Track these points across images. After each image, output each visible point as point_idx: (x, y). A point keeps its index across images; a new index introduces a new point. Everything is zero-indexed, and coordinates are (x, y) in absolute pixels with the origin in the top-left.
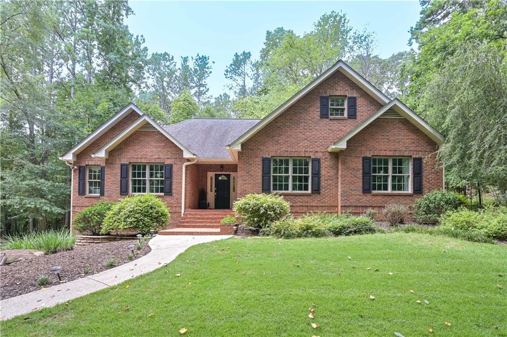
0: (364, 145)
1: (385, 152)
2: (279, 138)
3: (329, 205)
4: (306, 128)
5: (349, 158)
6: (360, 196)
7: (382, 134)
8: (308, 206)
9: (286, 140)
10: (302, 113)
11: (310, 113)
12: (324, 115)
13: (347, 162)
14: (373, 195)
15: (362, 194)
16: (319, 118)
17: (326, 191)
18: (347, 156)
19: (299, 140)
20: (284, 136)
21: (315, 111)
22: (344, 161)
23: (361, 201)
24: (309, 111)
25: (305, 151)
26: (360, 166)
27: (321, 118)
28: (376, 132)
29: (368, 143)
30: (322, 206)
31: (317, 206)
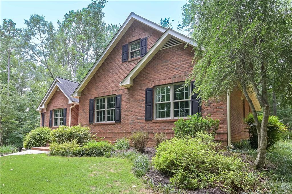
0: (147, 78)
1: (164, 81)
2: (99, 84)
3: (126, 132)
4: (113, 73)
5: (136, 92)
6: (144, 123)
7: (163, 64)
8: (113, 133)
9: (102, 84)
10: (111, 62)
11: (116, 61)
12: (124, 60)
13: (134, 96)
14: (153, 122)
15: (145, 122)
16: (122, 63)
17: (125, 121)
18: (134, 90)
19: (109, 83)
20: (101, 82)
21: (119, 59)
22: (133, 94)
23: (144, 128)
24: (116, 59)
25: (113, 91)
26: (144, 97)
27: (123, 62)
28: (158, 64)
29: (150, 76)
30: (122, 133)
31: (119, 133)
